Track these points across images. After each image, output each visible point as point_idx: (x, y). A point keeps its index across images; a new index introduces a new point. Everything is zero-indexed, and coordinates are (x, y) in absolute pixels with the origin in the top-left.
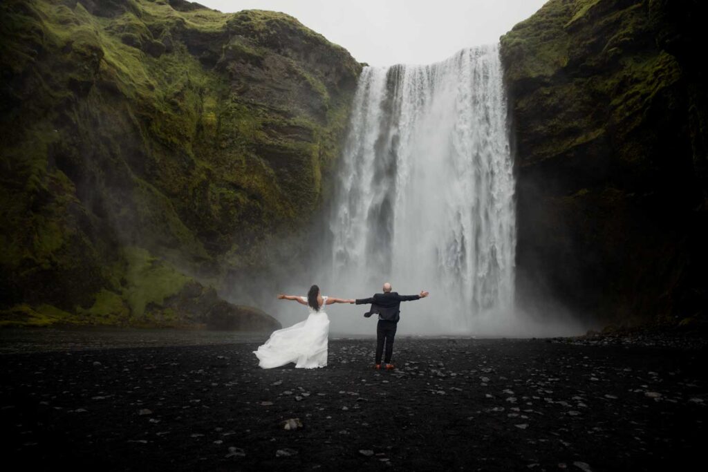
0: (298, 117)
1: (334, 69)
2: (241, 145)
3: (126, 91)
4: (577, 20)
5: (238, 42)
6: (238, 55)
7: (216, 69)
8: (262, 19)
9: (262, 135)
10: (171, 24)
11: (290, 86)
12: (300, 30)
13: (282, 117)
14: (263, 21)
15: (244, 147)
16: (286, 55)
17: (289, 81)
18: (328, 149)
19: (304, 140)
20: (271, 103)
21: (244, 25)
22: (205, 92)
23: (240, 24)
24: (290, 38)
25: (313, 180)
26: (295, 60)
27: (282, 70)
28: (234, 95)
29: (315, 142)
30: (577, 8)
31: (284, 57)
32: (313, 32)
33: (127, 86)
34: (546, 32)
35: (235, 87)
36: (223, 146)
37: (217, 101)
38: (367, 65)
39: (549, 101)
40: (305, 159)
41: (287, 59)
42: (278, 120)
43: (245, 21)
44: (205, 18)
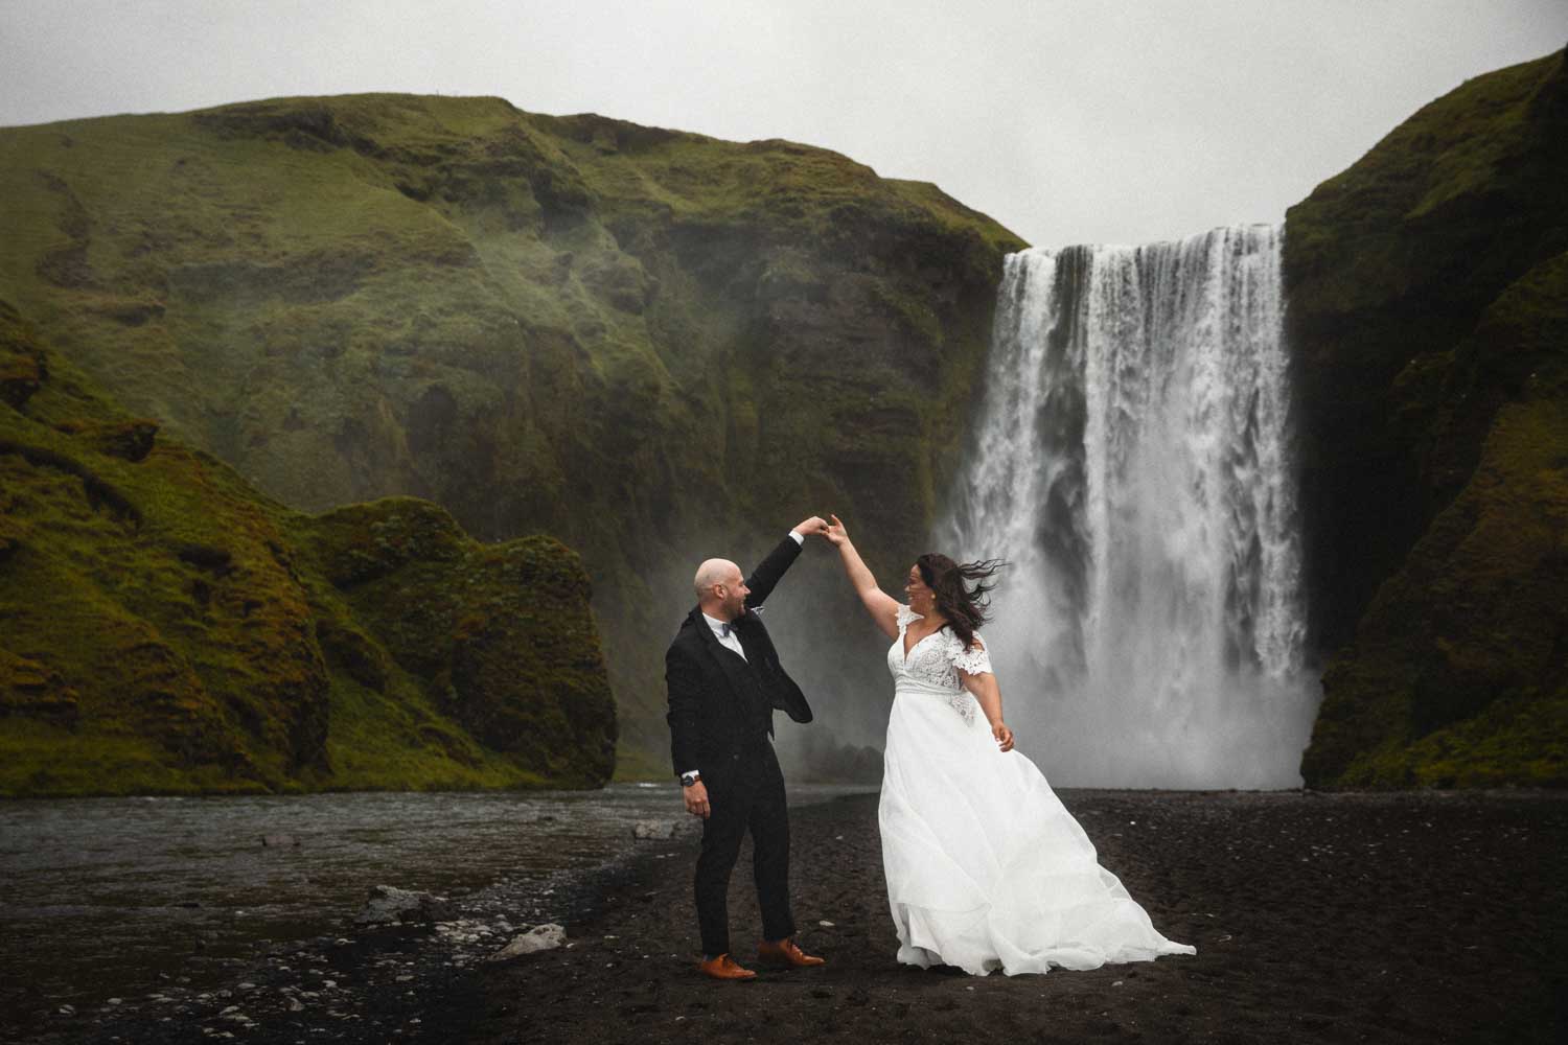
0: (891, 389)
1: (950, 274)
2: (800, 460)
9: (833, 436)
13: (864, 395)
15: (805, 461)
16: (864, 270)
17: (871, 322)
18: (945, 444)
19: (903, 434)
20: (845, 369)
21: (792, 226)
23: (785, 223)
26: (882, 277)
27: (859, 301)
28: (782, 364)
29: (921, 433)
31: (864, 277)
37: (751, 375)
40: (907, 469)
41: (869, 277)
42: (858, 402)
43: (794, 217)
44: (689, 174)
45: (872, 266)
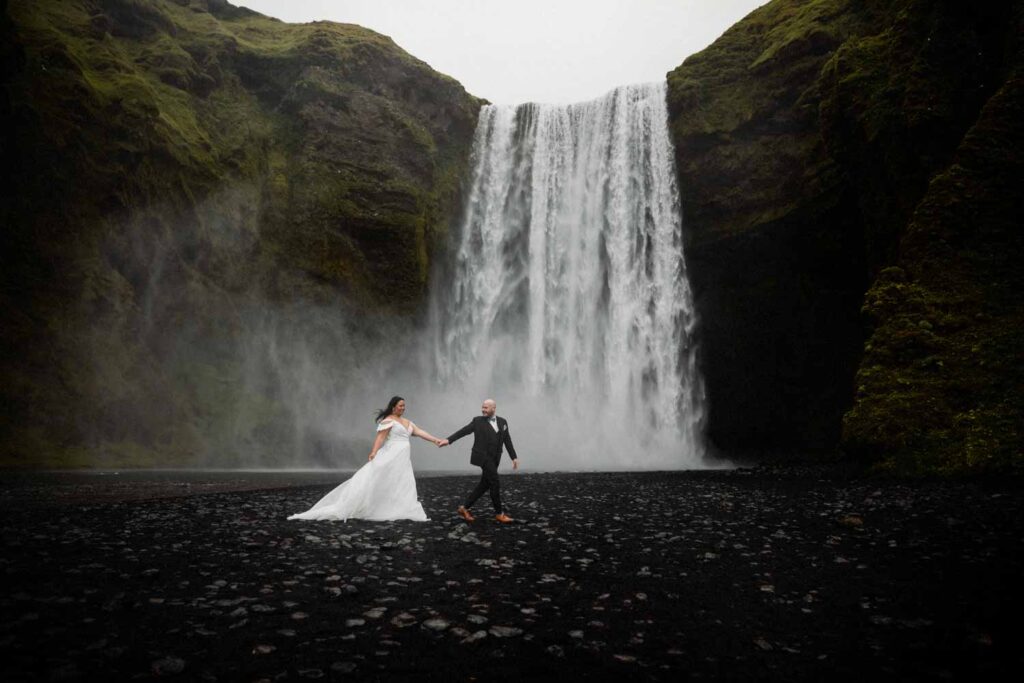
0: (396, 179)
1: (443, 110)
2: (322, 220)
3: (179, 155)
4: (765, 62)
5: (315, 76)
6: (314, 94)
7: (281, 109)
8: (346, 42)
9: (350, 205)
10: (218, 46)
11: (385, 137)
12: (398, 59)
13: (375, 180)
14: (347, 46)
15: (326, 221)
16: (378, 93)
17: (382, 130)
18: (436, 222)
19: (404, 211)
20: (360, 160)
21: (322, 52)
22: (270, 145)
23: (316, 50)
24: (384, 69)
25: (417, 265)
26: (391, 100)
27: (374, 114)
28: (311, 150)
29: (418, 212)
30: (766, 44)
31: (377, 97)
32: (415, 60)
33: (179, 148)
34: (725, 71)
35: (312, 139)
36: (299, 221)
37: (287, 157)
38: (487, 102)
39: (729, 164)
40: (406, 236)
41: (382, 99)
42: (370, 185)
43: (323, 46)
44: (260, 32)
45: (384, 91)
